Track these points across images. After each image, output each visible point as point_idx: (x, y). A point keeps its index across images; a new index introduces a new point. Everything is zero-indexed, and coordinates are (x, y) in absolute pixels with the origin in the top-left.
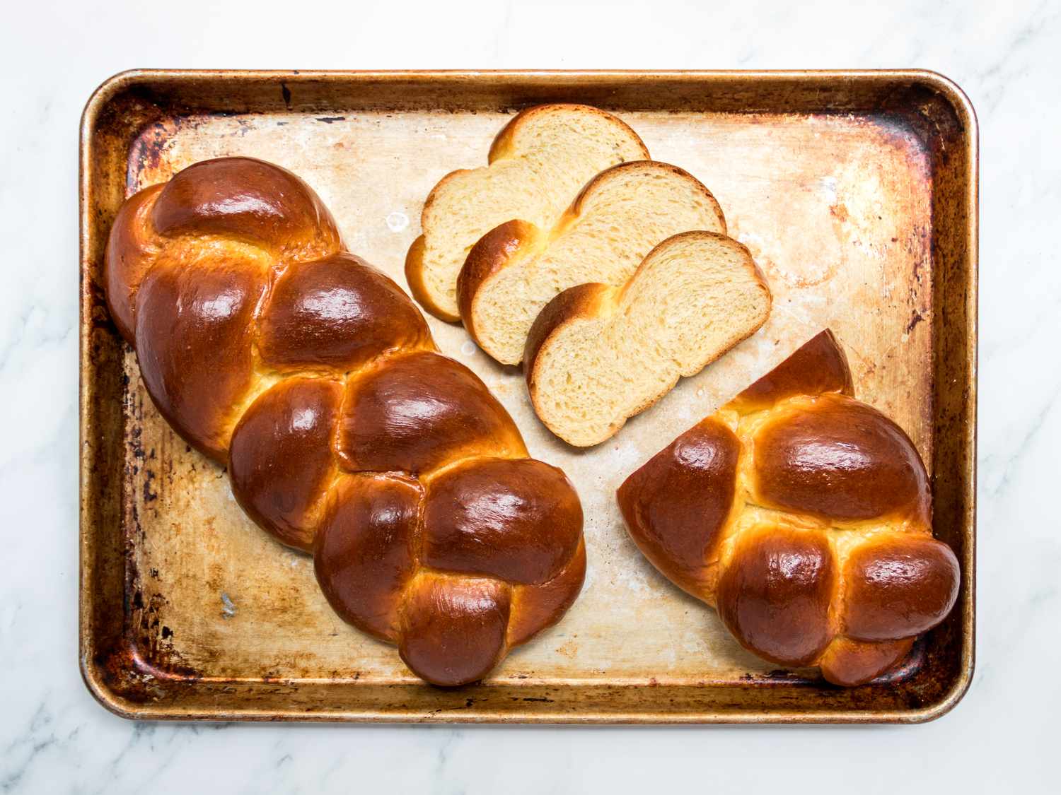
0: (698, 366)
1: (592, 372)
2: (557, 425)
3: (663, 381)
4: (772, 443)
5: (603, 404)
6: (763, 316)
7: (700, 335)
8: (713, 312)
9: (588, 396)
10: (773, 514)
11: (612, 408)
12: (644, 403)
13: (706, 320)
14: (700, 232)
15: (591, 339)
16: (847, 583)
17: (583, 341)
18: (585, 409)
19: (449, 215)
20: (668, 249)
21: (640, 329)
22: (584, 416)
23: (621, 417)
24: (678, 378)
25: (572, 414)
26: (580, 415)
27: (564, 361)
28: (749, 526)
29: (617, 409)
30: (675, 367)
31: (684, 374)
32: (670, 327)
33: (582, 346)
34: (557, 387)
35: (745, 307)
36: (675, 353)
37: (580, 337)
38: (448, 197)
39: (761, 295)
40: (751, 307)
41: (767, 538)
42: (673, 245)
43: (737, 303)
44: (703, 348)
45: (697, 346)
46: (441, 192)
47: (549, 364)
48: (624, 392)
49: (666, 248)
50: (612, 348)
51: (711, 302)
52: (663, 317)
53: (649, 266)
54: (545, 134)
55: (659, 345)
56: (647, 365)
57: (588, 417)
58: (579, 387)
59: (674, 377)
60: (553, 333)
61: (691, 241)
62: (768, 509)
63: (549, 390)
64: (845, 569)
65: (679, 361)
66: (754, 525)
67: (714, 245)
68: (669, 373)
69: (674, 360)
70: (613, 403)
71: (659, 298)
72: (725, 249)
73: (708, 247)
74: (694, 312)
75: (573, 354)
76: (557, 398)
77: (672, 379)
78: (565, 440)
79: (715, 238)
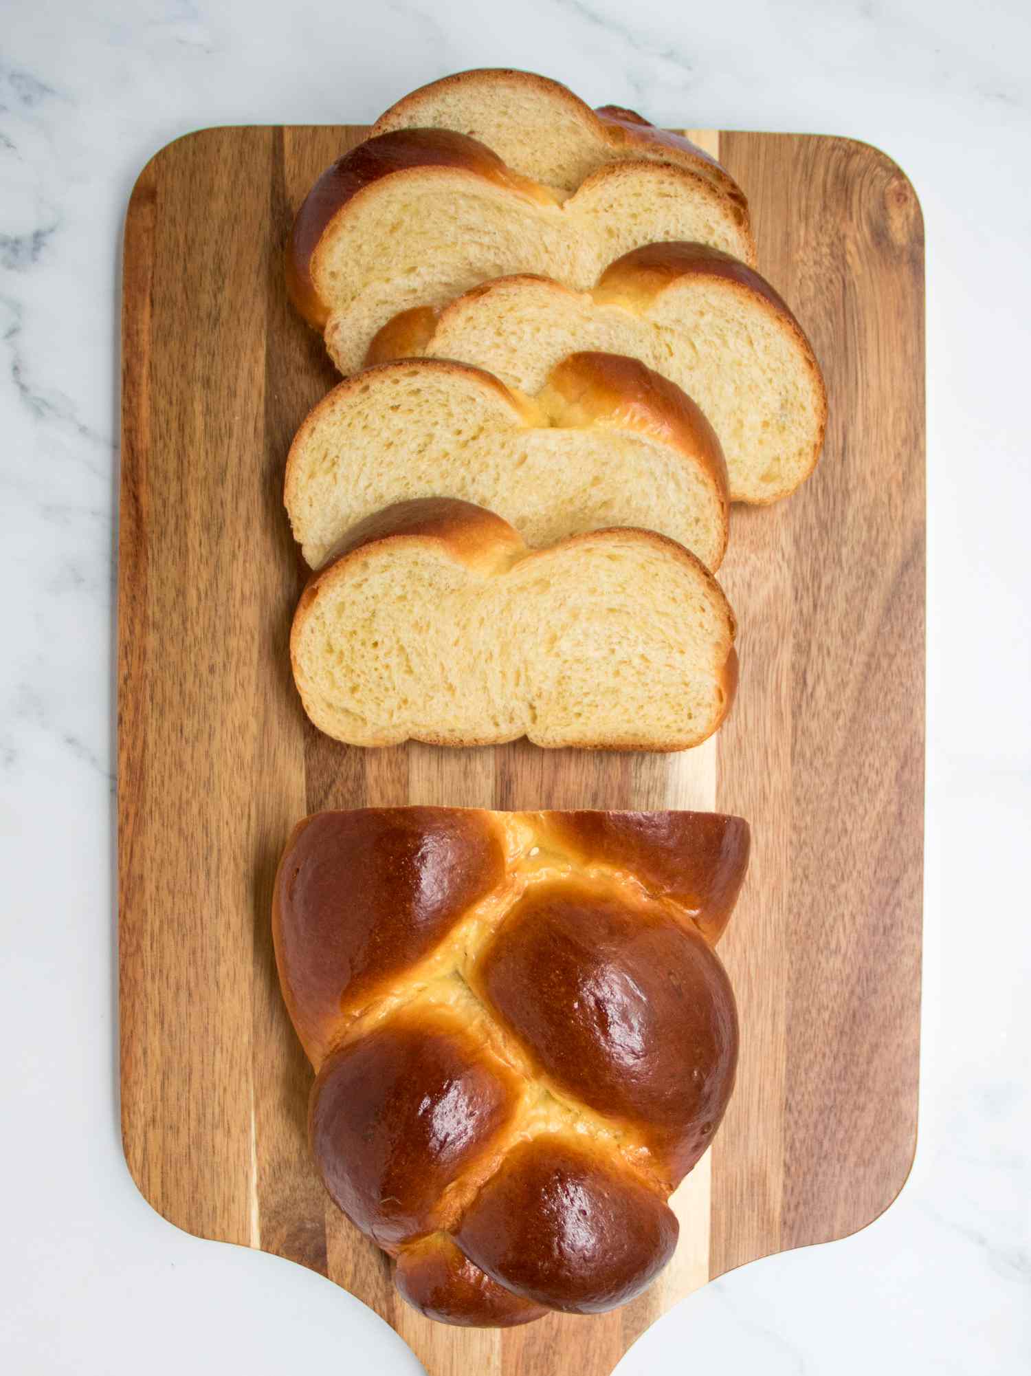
0: (558, 740)
1: (407, 636)
2: (307, 674)
3: (497, 724)
4: (543, 910)
5: (391, 693)
6: (694, 737)
7: (591, 697)
8: (631, 679)
9: (378, 665)
10: (478, 1008)
11: (400, 708)
12: (447, 735)
13: (611, 682)
14: (688, 554)
15: (439, 589)
16: (500, 1172)
17: (426, 583)
18: (362, 680)
19: (491, 331)
20: (631, 544)
21: (515, 627)
22: (354, 690)
23: (402, 730)
24: (519, 735)
25: (338, 673)
26: (350, 685)
27: (379, 592)
28: (433, 1000)
29: (406, 714)
30: (526, 715)
31: (531, 736)
32: (557, 655)
33: (420, 589)
34: (343, 620)
35: (679, 705)
36: (540, 696)
37: (426, 576)
38: (508, 305)
39: (710, 706)
40: (686, 711)
41: (442, 1033)
42: (640, 544)
43: (672, 691)
44: (582, 720)
45: (576, 710)
46: (503, 291)
47: (357, 579)
48: (432, 698)
49: (628, 540)
50: (458, 624)
51: (636, 661)
52: (559, 634)
53: (587, 546)
54: (708, 318)
55: (526, 670)
56: (489, 685)
57: (358, 695)
58: (376, 644)
59: (515, 731)
60: (392, 540)
61: (668, 556)
62: (474, 996)
63: (330, 616)
64: (512, 1152)
65: (538, 712)
66: (442, 1005)
67: (694, 585)
68: (512, 719)
69: (532, 707)
70: (405, 701)
71: (570, 602)
72: (706, 604)
73: (685, 581)
74: (604, 658)
75: (398, 591)
76: (334, 636)
77: (509, 732)
78: (305, 703)
79: (703, 577)
